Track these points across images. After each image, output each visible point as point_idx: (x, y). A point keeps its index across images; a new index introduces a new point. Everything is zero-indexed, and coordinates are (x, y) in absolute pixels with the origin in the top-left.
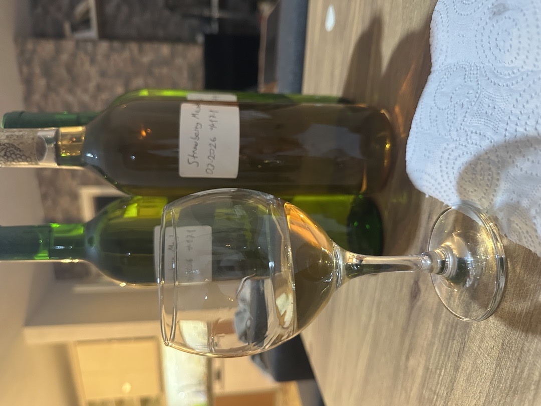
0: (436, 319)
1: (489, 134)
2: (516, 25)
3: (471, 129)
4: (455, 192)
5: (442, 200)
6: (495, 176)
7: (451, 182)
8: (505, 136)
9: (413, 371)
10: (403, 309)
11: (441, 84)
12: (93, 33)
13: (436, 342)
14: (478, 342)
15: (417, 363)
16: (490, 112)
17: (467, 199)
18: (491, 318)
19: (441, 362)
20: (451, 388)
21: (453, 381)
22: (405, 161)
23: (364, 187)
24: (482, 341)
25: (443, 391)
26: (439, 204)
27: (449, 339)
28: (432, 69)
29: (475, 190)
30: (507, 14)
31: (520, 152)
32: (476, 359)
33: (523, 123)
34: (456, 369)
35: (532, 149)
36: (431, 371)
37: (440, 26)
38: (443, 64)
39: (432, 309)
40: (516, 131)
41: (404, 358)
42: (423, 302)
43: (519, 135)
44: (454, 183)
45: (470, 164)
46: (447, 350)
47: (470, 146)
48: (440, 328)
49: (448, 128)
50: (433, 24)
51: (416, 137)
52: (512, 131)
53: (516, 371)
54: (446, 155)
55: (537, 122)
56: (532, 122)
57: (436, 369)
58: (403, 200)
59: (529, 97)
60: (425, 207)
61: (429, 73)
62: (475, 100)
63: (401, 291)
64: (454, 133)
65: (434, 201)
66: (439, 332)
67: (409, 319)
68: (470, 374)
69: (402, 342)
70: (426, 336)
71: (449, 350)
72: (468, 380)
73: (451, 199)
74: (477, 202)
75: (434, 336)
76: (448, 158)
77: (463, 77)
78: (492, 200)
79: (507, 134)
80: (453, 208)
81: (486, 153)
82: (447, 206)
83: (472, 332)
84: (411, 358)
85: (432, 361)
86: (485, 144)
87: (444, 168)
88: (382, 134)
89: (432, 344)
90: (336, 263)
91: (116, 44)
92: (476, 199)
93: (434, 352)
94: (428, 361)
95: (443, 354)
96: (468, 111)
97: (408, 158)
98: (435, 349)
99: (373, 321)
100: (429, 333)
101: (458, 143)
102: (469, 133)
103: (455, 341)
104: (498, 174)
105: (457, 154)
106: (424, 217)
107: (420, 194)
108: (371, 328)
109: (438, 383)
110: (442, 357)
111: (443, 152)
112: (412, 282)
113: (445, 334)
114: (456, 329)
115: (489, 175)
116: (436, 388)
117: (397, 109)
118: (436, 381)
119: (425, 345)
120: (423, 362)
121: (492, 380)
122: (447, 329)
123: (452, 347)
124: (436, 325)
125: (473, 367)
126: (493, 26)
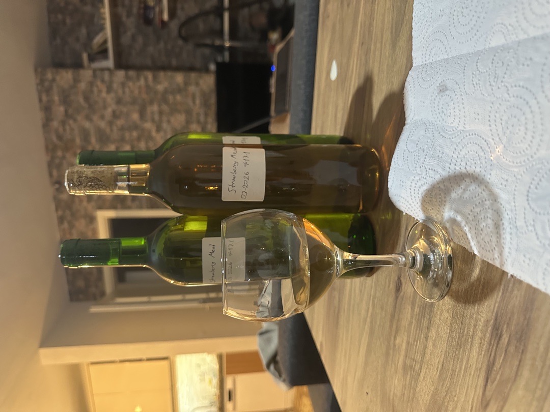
0: (413, 304)
1: (440, 170)
2: (452, 100)
3: (429, 167)
4: (420, 210)
5: (413, 216)
6: (443, 199)
7: (417, 203)
8: (449, 172)
9: (399, 347)
10: (391, 300)
11: (411, 133)
12: (110, 63)
13: (414, 321)
14: (439, 316)
15: (401, 341)
16: (440, 155)
17: (428, 215)
18: (446, 298)
19: (417, 336)
20: (424, 354)
21: (425, 347)
22: (388, 188)
23: (361, 208)
24: (441, 315)
25: (418, 357)
26: (412, 220)
27: (422, 317)
28: (406, 122)
29: (433, 209)
30: (447, 92)
31: (457, 183)
32: (438, 328)
33: (459, 164)
34: (427, 339)
35: (464, 181)
36: (411, 344)
37: (409, 93)
38: (412, 119)
39: (410, 297)
40: (455, 169)
41: (393, 338)
42: (404, 293)
43: (457, 172)
44: (419, 204)
45: (429, 191)
46: (420, 326)
47: (428, 178)
48: (416, 310)
49: (415, 165)
50: (405, 91)
51: (394, 171)
52: (453, 169)
53: (460, 331)
54: (413, 185)
55: (466, 164)
56: (463, 164)
57: (414, 342)
58: (389, 216)
59: (461, 148)
60: (404, 222)
61: (404, 125)
62: (432, 146)
63: (389, 286)
64: (418, 169)
65: (409, 217)
66: (415, 313)
67: (395, 307)
68: (435, 340)
69: (391, 326)
70: (407, 318)
71: (422, 325)
72: (434, 345)
73: (419, 216)
74: (435, 217)
75: (412, 317)
76: (415, 187)
77: (424, 130)
78: (442, 215)
79: (450, 171)
80: (420, 221)
81: (438, 184)
82: (417, 220)
83: (435, 309)
84: (397, 338)
85: (411, 336)
86: (438, 177)
87: (412, 194)
88: (374, 166)
89: (411, 323)
90: (337, 260)
91: (132, 73)
92: (433, 214)
93: (412, 329)
94: (409, 337)
95: (418, 329)
96: (427, 154)
97: (389, 186)
98: (413, 327)
99: (369, 314)
100: (409, 316)
101: (421, 176)
102: (428, 170)
103: (425, 319)
104: (445, 197)
105: (420, 184)
106: (403, 229)
107: (400, 212)
108: (369, 320)
109: (415, 352)
110: (418, 332)
111: (412, 182)
112: (396, 278)
113: (419, 314)
114: (425, 309)
115: (440, 198)
116: (414, 356)
117: (383, 149)
118: (414, 350)
119: (407, 325)
120: (405, 338)
121: (448, 341)
122: (420, 310)
123: (423, 323)
124: (413, 309)
125: (436, 334)
126: (440, 99)
